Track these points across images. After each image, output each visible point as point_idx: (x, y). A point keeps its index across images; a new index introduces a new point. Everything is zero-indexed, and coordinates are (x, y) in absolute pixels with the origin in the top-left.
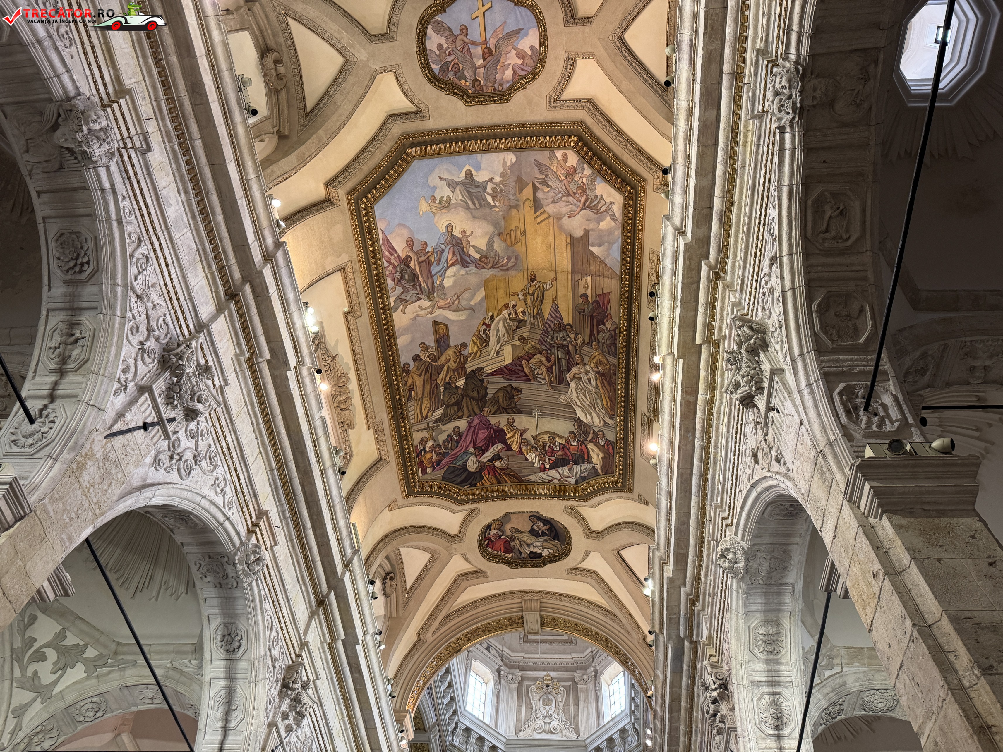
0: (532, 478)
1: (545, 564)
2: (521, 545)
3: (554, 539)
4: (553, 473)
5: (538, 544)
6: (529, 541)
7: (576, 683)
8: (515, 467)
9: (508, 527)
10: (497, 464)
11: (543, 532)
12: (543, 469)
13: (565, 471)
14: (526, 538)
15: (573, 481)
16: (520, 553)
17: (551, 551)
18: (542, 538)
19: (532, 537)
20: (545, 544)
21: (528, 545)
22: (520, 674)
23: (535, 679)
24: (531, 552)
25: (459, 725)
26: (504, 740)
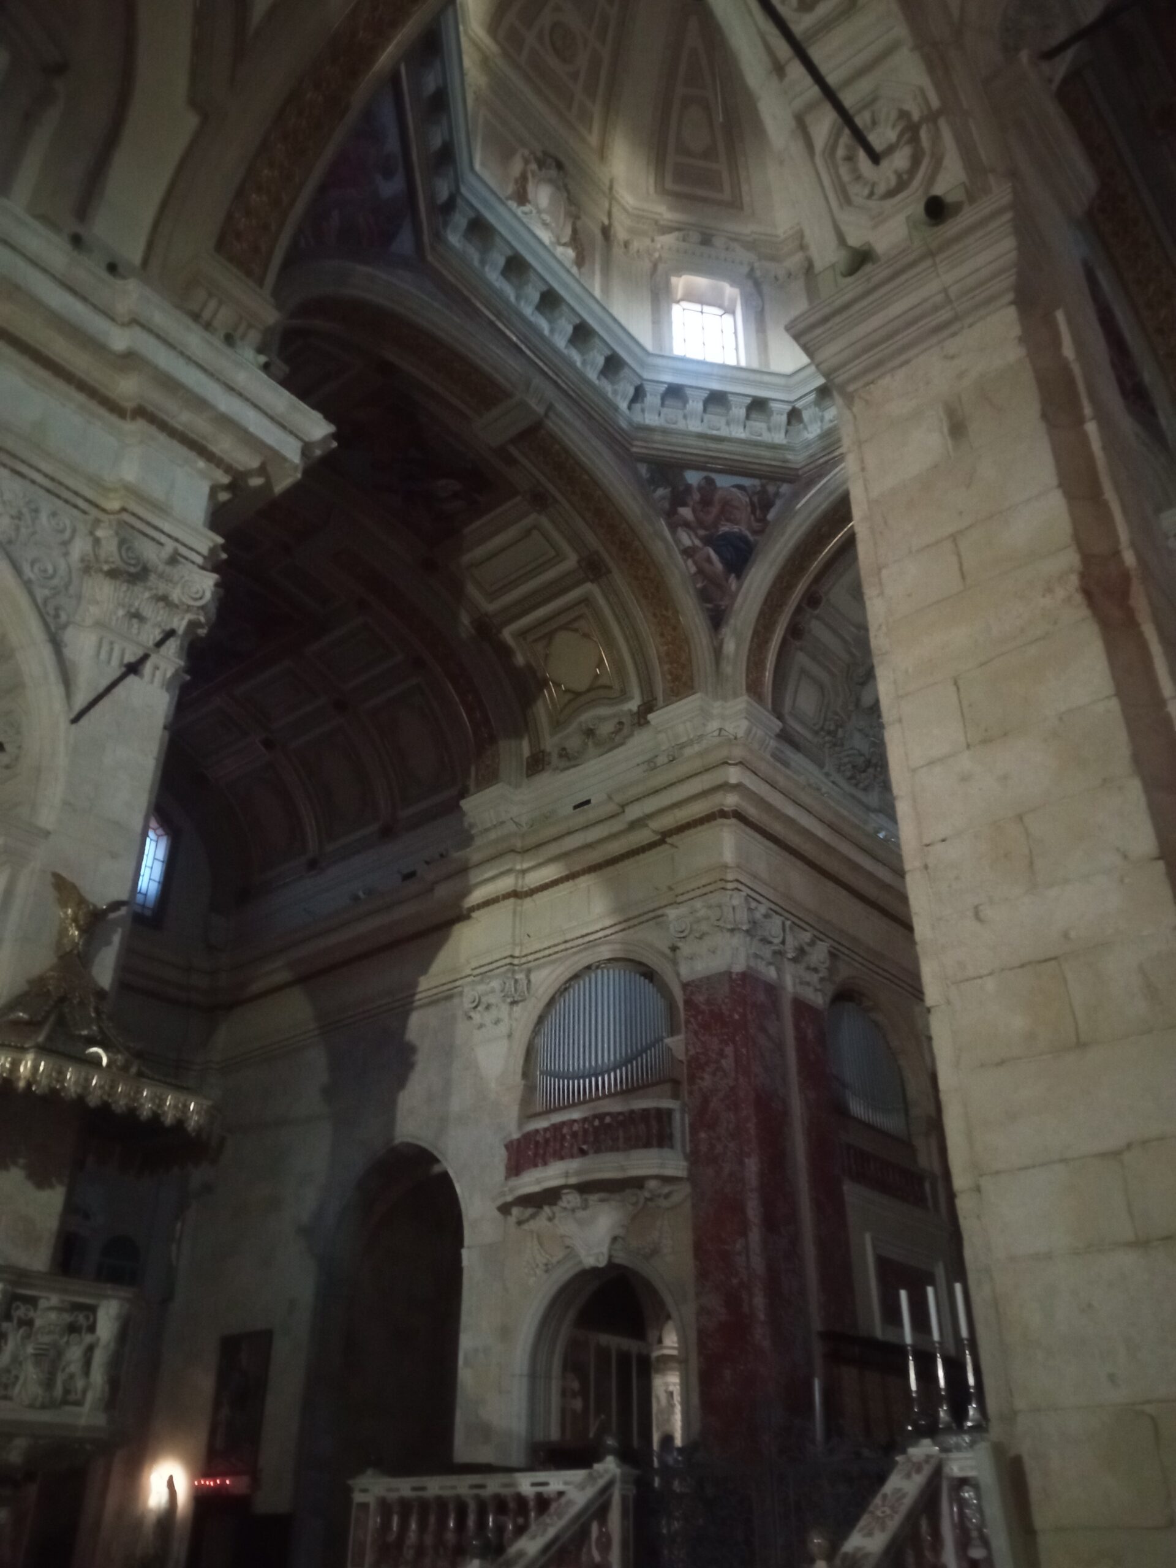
25: (648, 387)
26: (782, 381)
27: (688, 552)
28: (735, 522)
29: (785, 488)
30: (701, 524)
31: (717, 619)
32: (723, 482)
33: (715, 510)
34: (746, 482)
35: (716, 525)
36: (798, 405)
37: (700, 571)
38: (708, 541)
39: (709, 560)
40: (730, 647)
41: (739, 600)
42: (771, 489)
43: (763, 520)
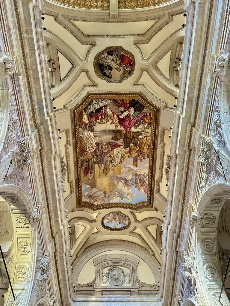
0: (110, 102)
1: (106, 49)
2: (117, 60)
3: (102, 64)
4: (102, 105)
5: (109, 61)
6: (113, 62)
8: (116, 107)
9: (122, 72)
10: (123, 109)
11: (106, 68)
12: (105, 106)
13: (97, 107)
14: (114, 65)
15: (94, 102)
16: (117, 55)
17: (103, 56)
18: (107, 64)
19: (111, 65)
20: (106, 61)
21: (113, 60)
24: (112, 55)
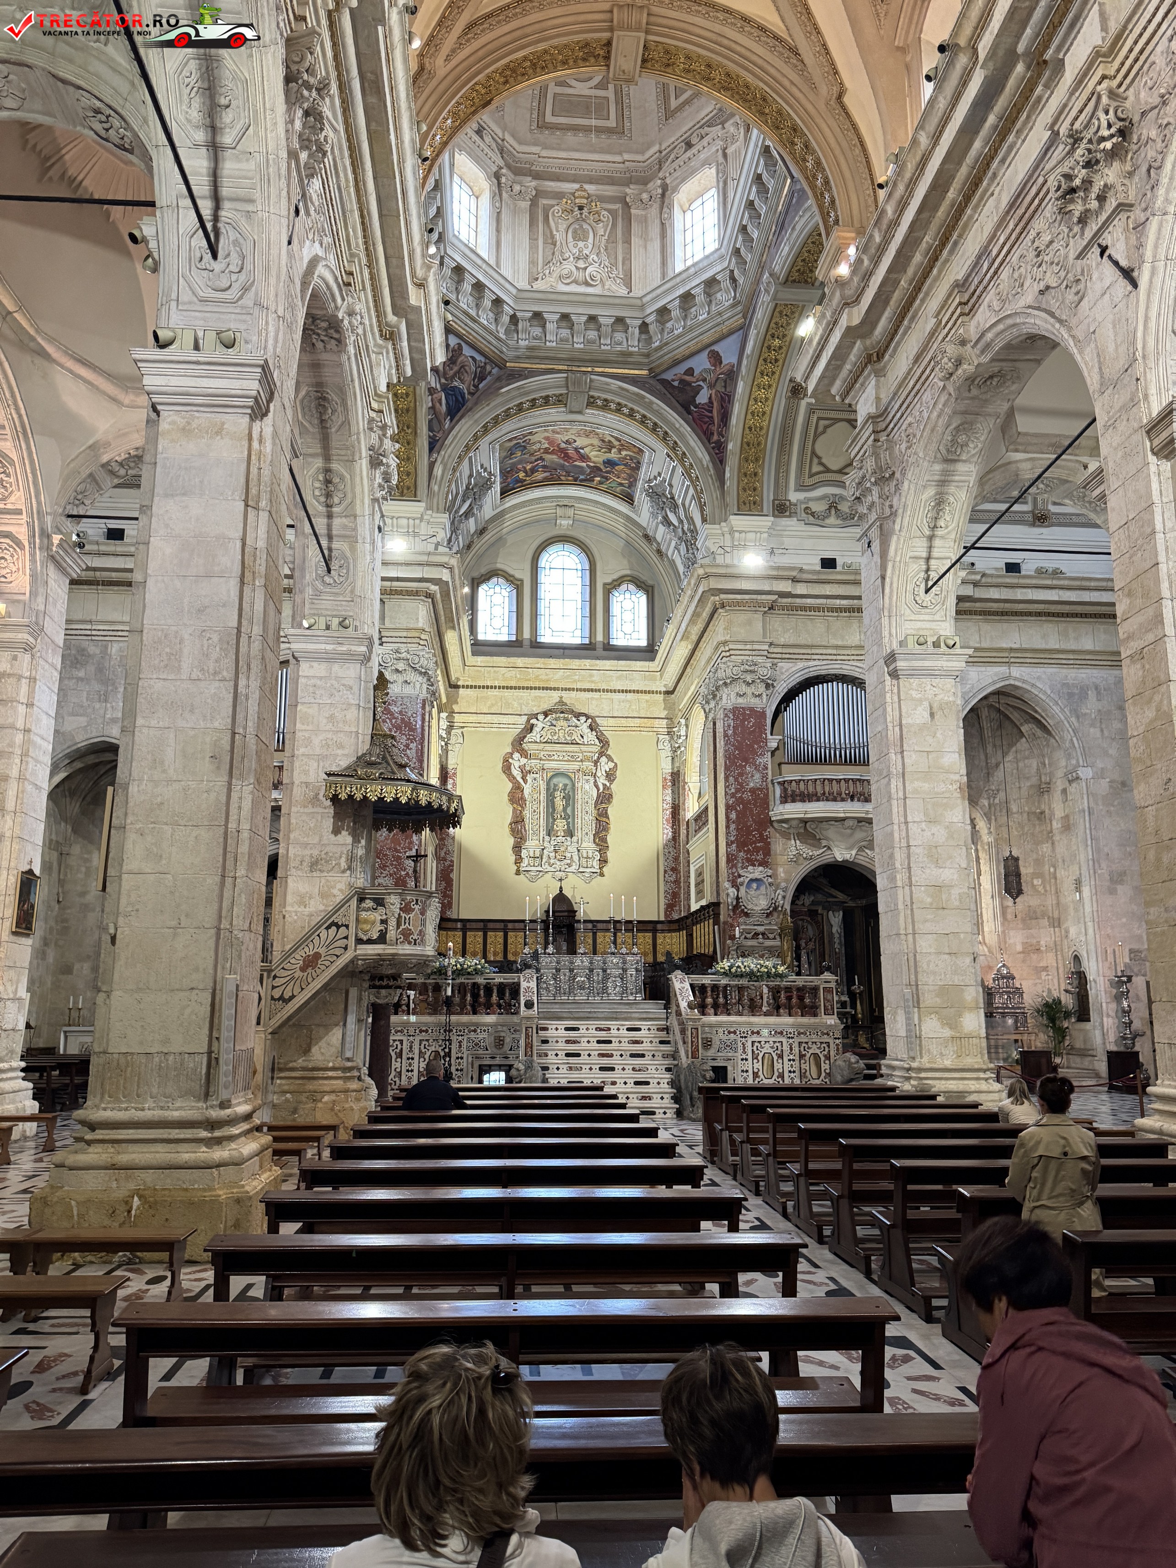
7: (627, 206)
22: (534, 183)
23: (559, 196)
25: (446, 260)
26: (514, 291)
27: (431, 391)
28: (462, 381)
29: (495, 371)
30: (445, 373)
31: (434, 445)
32: (467, 351)
33: (456, 368)
34: (478, 357)
35: (452, 378)
36: (519, 314)
37: (433, 408)
38: (444, 388)
39: (440, 401)
40: (438, 471)
41: (450, 437)
42: (488, 368)
43: (476, 387)
